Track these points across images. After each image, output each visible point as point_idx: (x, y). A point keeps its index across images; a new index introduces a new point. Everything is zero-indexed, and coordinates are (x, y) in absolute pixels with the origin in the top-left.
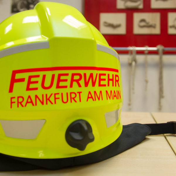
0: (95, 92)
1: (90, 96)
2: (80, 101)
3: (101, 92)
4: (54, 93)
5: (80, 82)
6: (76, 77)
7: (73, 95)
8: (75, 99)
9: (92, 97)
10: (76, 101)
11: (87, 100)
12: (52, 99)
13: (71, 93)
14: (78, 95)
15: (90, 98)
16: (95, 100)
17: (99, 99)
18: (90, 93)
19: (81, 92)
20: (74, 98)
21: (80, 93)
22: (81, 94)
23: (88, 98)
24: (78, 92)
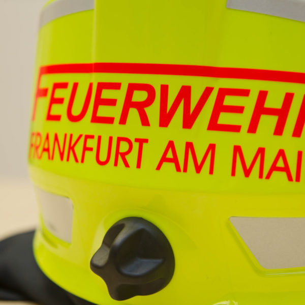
0: (189, 146)
1: (170, 155)
2: (139, 166)
3: (212, 147)
4: (85, 133)
5: (148, 110)
6: (140, 96)
7: (124, 147)
8: (127, 157)
9: (175, 160)
10: (127, 165)
11: (158, 168)
12: (79, 149)
13: (120, 139)
14: (136, 146)
15: (169, 160)
16: (185, 170)
17: (198, 169)
18: (171, 145)
19: (146, 141)
20: (124, 155)
21: (142, 142)
22: (145, 145)
23: (164, 159)
24: (137, 140)
